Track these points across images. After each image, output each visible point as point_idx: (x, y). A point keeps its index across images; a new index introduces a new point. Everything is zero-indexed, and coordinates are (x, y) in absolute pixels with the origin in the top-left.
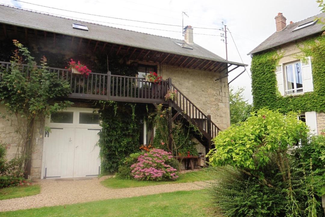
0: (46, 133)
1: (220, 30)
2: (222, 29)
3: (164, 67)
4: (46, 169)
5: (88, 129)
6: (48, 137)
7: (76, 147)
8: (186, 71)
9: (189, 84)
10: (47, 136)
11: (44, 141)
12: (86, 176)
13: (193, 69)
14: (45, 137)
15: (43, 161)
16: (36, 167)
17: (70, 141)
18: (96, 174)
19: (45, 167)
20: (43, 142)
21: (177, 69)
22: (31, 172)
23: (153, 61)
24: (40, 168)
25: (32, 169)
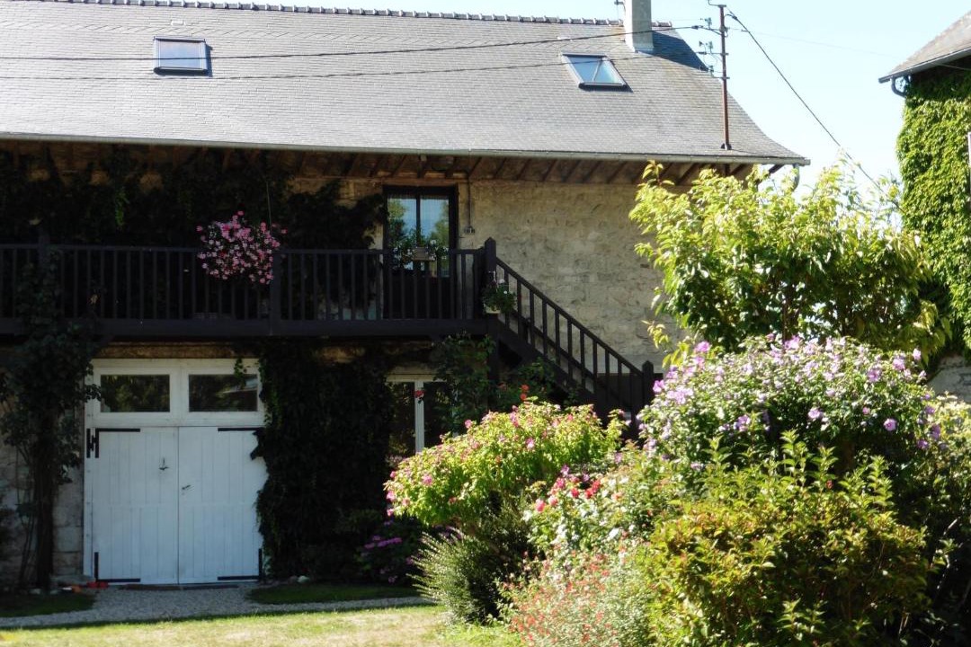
0: (90, 446)
1: (696, 27)
2: (705, 24)
3: (486, 188)
4: (97, 555)
5: (220, 430)
6: (97, 456)
7: (183, 488)
8: (574, 194)
9: (585, 244)
10: (93, 453)
11: (85, 471)
12: (220, 578)
13: (601, 183)
14: (88, 456)
15: (87, 530)
16: (66, 549)
17: (163, 469)
18: (251, 574)
19: (95, 551)
20: (83, 472)
21: (538, 191)
22: (55, 564)
23: (440, 171)
24: (80, 551)
25: (56, 557)
